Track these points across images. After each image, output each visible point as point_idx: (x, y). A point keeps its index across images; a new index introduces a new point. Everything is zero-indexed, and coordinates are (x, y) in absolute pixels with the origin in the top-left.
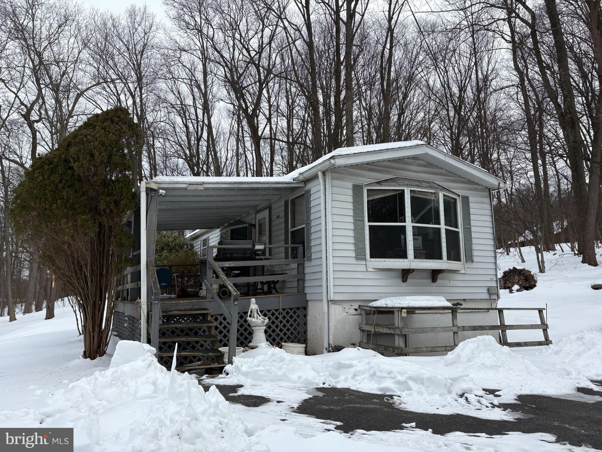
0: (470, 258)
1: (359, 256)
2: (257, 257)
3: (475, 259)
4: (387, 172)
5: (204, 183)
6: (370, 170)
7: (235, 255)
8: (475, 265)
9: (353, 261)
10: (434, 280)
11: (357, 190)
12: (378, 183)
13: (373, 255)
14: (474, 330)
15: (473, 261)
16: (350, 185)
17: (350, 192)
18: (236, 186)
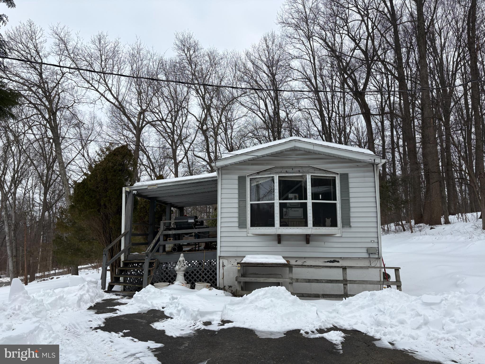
0: (347, 223)
1: (242, 225)
2: (196, 227)
3: (352, 224)
4: (267, 164)
5: (157, 184)
6: (252, 164)
7: (183, 226)
8: (353, 230)
9: (237, 229)
10: (308, 242)
11: (242, 180)
12: (258, 173)
13: (252, 225)
14: (309, 282)
15: (350, 227)
16: (236, 177)
17: (237, 182)
18: (177, 183)
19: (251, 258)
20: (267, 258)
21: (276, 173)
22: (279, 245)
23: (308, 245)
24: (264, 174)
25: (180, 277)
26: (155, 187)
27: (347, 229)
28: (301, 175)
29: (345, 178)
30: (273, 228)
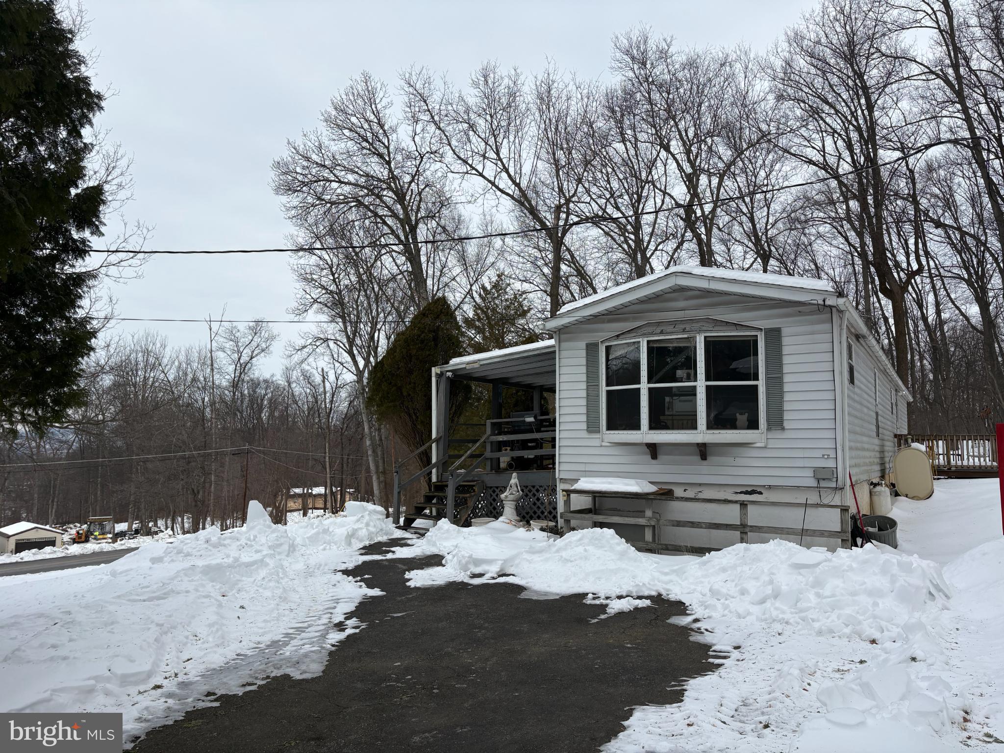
0: (777, 422)
1: (592, 427)
2: (543, 429)
3: (786, 425)
4: (635, 319)
5: (479, 360)
6: (610, 321)
7: (522, 428)
8: (787, 434)
9: (585, 434)
10: (704, 457)
11: (591, 349)
12: (618, 336)
13: (611, 427)
15: (783, 429)
16: (583, 345)
17: (583, 353)
18: (507, 358)
19: (586, 482)
20: (610, 483)
21: (644, 335)
22: (654, 461)
23: (705, 462)
24: (625, 339)
25: (509, 510)
26: (476, 365)
27: (777, 434)
28: (685, 336)
29: (774, 336)
30: (638, 432)
